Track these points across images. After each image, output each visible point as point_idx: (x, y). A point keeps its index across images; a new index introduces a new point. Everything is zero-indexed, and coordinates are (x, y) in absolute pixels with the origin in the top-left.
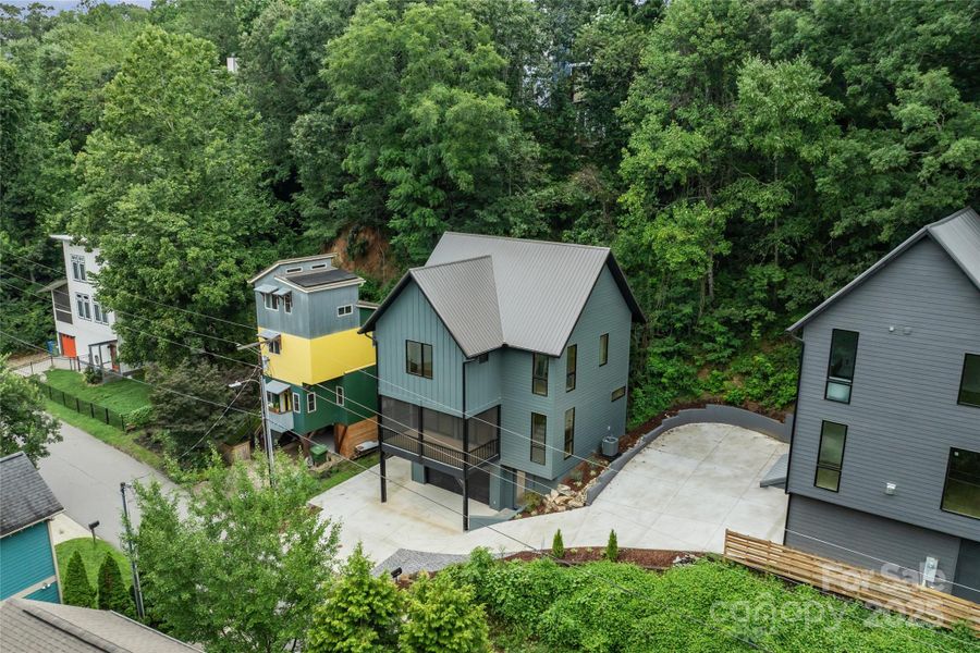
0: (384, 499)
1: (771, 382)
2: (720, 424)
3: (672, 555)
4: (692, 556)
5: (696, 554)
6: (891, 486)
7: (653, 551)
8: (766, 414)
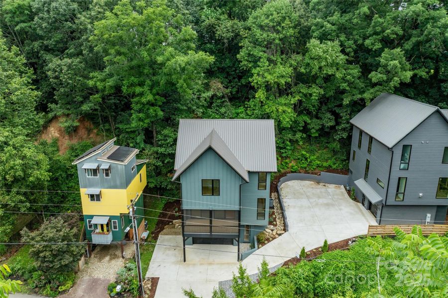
0: (185, 261)
1: (309, 161)
2: (293, 181)
3: (347, 241)
4: (354, 239)
5: (354, 237)
6: (421, 194)
7: (338, 242)
8: (309, 173)
